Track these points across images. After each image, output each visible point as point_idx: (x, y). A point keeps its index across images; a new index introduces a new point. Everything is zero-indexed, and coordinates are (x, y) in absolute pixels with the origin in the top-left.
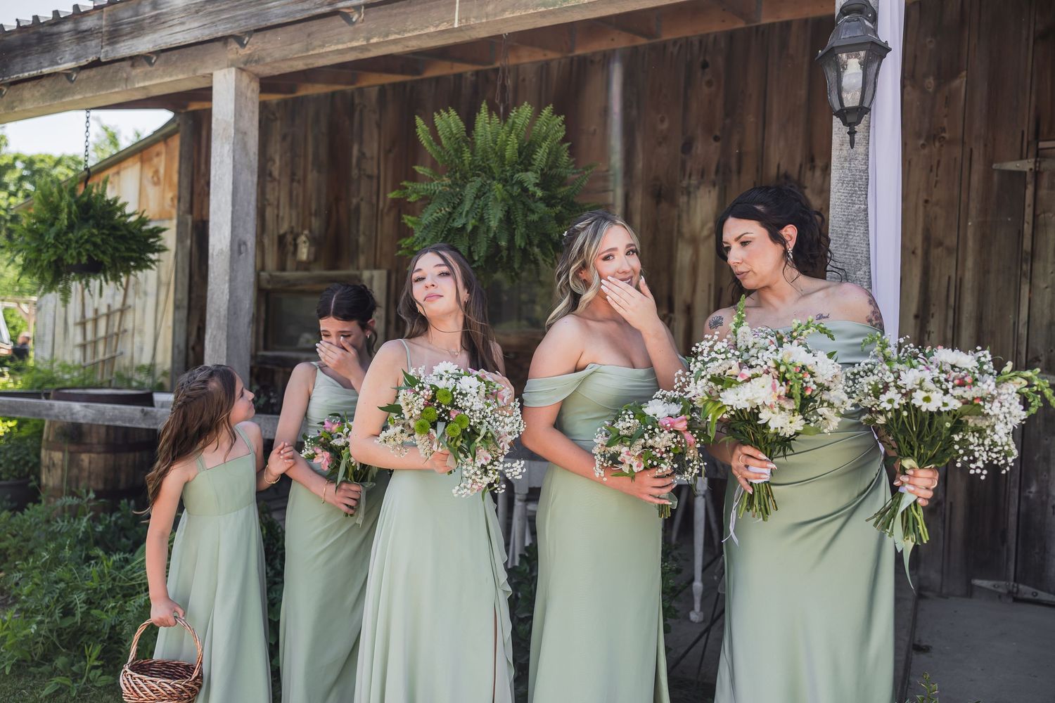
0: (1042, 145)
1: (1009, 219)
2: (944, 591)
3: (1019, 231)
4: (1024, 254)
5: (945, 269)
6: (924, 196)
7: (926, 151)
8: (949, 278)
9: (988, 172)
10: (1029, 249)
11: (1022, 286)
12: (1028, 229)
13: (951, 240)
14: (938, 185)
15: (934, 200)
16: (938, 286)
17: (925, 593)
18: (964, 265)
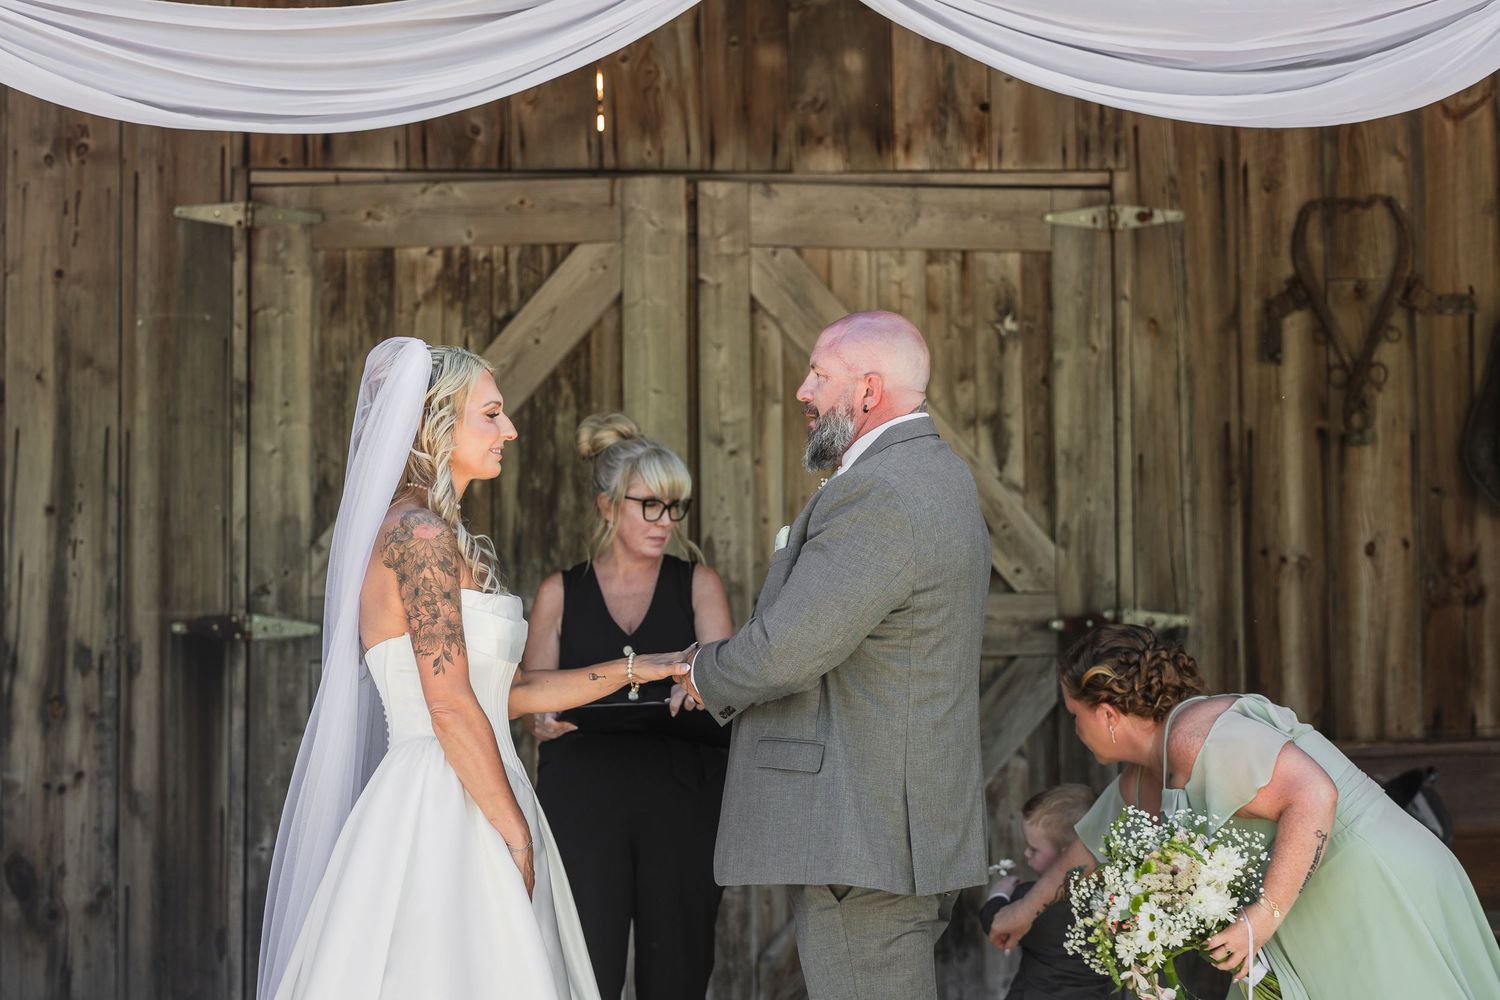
0: (257, 177)
1: (208, 317)
3: (225, 342)
4: (235, 385)
5: (97, 414)
6: (53, 262)
7: (54, 172)
8: (107, 431)
9: (169, 223)
10: (243, 378)
11: (235, 449)
12: (239, 337)
13: (107, 355)
14: (80, 241)
15: (73, 270)
16: (88, 448)
18: (133, 405)
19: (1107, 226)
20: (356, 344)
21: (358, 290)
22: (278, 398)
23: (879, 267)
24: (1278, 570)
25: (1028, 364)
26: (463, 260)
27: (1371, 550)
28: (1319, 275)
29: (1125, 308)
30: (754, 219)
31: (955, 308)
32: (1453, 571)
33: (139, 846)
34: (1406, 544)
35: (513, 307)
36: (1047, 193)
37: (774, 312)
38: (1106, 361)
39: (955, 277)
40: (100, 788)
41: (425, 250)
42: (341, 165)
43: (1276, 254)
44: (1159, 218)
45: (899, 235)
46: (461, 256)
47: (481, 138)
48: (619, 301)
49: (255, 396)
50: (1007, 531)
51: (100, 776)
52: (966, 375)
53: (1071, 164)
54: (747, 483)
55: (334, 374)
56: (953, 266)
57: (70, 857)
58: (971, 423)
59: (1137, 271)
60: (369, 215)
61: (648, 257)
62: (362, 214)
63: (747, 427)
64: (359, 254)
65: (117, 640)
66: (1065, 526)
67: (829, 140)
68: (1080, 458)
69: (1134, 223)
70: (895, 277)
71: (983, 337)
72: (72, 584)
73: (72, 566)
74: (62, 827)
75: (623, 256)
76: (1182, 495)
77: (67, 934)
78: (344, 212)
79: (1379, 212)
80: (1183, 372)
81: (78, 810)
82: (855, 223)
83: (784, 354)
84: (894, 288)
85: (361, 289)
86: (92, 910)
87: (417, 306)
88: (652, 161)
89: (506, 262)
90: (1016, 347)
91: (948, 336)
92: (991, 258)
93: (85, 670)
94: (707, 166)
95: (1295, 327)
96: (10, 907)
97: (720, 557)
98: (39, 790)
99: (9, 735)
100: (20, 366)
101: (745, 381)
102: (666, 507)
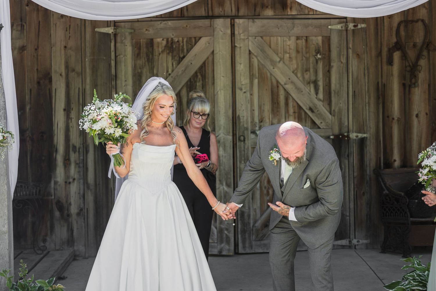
1: (105, 58)
2: (87, 255)
3: (109, 65)
4: (112, 76)
5: (77, 84)
6: (64, 44)
7: (63, 20)
8: (79, 89)
9: (94, 33)
10: (114, 74)
11: (113, 93)
12: (113, 63)
13: (78, 68)
14: (70, 38)
15: (69, 46)
16: (74, 93)
17: (78, 258)
18: (85, 82)
19: (345, 29)
20: (144, 64)
21: (144, 50)
22: (123, 79)
23: (283, 41)
24: (392, 122)
25: (324, 67)
26: (171, 42)
27: (417, 116)
28: (403, 40)
29: (350, 51)
30: (250, 29)
31: (304, 52)
33: (90, 198)
34: (427, 114)
35: (185, 54)
36: (329, 20)
37: (255, 54)
38: (345, 66)
39: (304, 43)
40: (80, 183)
41: (161, 39)
43: (392, 36)
44: (359, 26)
45: (289, 33)
46: (171, 41)
48: (213, 51)
49: (117, 79)
50: (318, 112)
51: (79, 179)
52: (307, 70)
54: (248, 100)
55: (138, 72)
56: (304, 41)
57: (72, 201)
58: (309, 83)
59: (353, 41)
60: (146, 30)
61: (221, 40)
62: (145, 30)
63: (248, 85)
64: (144, 40)
65: (83, 144)
66: (334, 110)
68: (338, 92)
69: (353, 28)
70: (288, 44)
71: (312, 60)
72: (71, 129)
73: (71, 125)
74: (70, 193)
75: (214, 41)
76: (366, 102)
77: (72, 220)
78: (140, 29)
79: (420, 24)
80: (366, 68)
81: (74, 188)
82: (277, 29)
83: (258, 65)
84: (288, 47)
85: (145, 50)
86: (78, 214)
87: (160, 54)
88: (222, 14)
89: (183, 42)
90: (321, 62)
91: (302, 60)
92: (314, 38)
93: (75, 152)
94: (237, 15)
95: (397, 55)
96: (57, 214)
97: (241, 120)
98: (64, 183)
99: (55, 169)
100: (56, 72)
101: (248, 73)
102: (200, 115)
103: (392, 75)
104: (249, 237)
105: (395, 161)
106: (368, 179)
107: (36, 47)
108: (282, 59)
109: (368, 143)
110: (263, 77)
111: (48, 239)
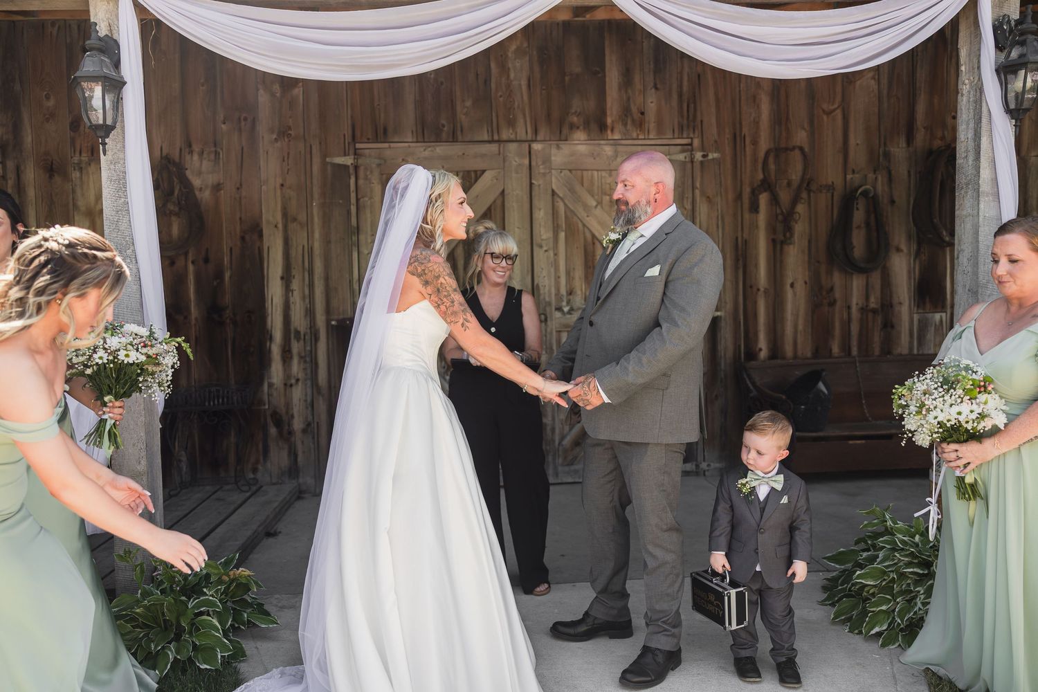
0: (358, 146)
1: (341, 201)
3: (348, 211)
4: (352, 228)
5: (300, 239)
6: (279, 181)
7: (278, 144)
8: (303, 247)
9: (324, 164)
10: (356, 225)
11: (353, 253)
12: (353, 209)
13: (302, 217)
14: (290, 172)
15: (288, 184)
16: (296, 253)
17: (303, 495)
18: (313, 237)
19: (690, 160)
22: (369, 233)
23: (602, 177)
24: (757, 293)
27: (792, 285)
28: (773, 177)
29: (697, 192)
30: (553, 158)
32: (824, 293)
33: (322, 406)
34: (806, 283)
36: (667, 147)
37: (561, 195)
38: (690, 213)
40: (306, 385)
42: (391, 140)
43: (756, 170)
44: (710, 156)
45: (610, 164)
47: (445, 129)
48: (503, 191)
49: (361, 233)
51: (306, 380)
53: (676, 136)
54: (552, 263)
57: (295, 411)
59: (702, 177)
61: (514, 175)
63: (551, 240)
65: (310, 328)
67: (581, 127)
69: (701, 159)
70: (608, 182)
72: (292, 306)
73: (292, 300)
74: (292, 399)
75: (504, 175)
77: (295, 441)
78: (393, 159)
79: (797, 152)
80: (720, 218)
81: (297, 394)
82: (592, 160)
83: (565, 212)
84: (608, 186)
86: (304, 431)
88: (513, 137)
93: (298, 339)
94: (534, 139)
95: (763, 199)
96: (273, 431)
97: (542, 292)
98: (282, 386)
99: (270, 365)
100: (268, 222)
101: (550, 223)
102: (504, 257)
103: (757, 227)
104: (554, 459)
105: (761, 350)
106: (723, 376)
107: (238, 185)
108: (600, 203)
109: (723, 324)
110: (572, 231)
111: (260, 467)
